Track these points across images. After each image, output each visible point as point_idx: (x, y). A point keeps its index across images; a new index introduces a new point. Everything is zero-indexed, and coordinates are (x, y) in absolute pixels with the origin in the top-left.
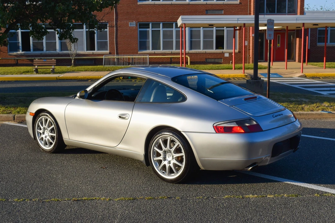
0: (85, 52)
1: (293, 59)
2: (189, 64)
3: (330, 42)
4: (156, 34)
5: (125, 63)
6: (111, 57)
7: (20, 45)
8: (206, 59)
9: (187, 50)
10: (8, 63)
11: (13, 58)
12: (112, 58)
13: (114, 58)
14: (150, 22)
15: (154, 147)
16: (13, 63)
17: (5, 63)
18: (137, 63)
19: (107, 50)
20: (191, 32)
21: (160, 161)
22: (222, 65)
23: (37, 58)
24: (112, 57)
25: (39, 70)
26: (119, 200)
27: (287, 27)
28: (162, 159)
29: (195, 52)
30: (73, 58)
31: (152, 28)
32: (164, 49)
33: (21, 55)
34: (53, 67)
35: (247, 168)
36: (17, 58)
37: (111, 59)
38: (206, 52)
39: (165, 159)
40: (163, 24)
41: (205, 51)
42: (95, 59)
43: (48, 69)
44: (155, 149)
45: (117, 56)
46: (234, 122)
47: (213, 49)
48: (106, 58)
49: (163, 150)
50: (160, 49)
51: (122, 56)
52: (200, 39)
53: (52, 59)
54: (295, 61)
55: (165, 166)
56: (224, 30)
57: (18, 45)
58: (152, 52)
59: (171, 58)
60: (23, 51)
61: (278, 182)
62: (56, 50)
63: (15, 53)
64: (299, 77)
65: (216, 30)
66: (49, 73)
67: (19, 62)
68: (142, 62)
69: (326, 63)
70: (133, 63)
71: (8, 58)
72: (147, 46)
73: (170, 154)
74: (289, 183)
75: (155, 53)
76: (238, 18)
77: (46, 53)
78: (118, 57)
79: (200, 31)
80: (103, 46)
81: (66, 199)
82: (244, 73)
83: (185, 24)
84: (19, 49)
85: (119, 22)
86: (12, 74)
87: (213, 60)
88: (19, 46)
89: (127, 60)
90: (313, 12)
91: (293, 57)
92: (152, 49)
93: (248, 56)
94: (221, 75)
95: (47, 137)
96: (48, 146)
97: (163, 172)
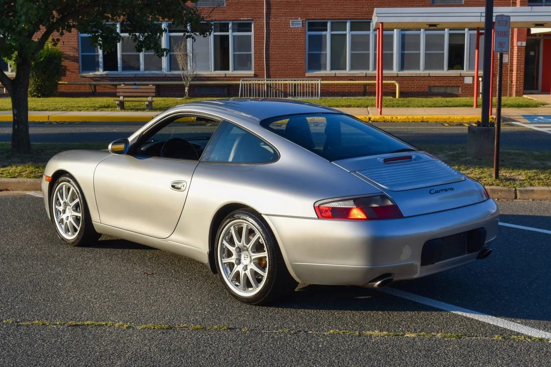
0: (213, 73)
2: (397, 97)
4: (338, 42)
5: (279, 93)
6: (253, 82)
7: (101, 60)
8: (430, 87)
9: (395, 71)
10: (80, 91)
11: (88, 83)
12: (256, 84)
13: (260, 84)
14: (328, 19)
15: (222, 241)
16: (88, 91)
17: (75, 91)
18: (301, 94)
19: (250, 69)
20: (403, 38)
21: (231, 266)
22: (458, 99)
23: (123, 82)
24: (256, 82)
25: (126, 104)
26: (144, 328)
28: (233, 261)
29: (410, 75)
30: (187, 83)
31: (332, 30)
32: (352, 68)
33: (102, 78)
34: (150, 99)
35: (373, 283)
36: (94, 83)
37: (253, 86)
38: (431, 75)
39: (239, 261)
40: (352, 23)
41: (427, 72)
42: (229, 85)
43: (143, 103)
44: (224, 244)
45: (268, 80)
46: (351, 199)
47: (442, 69)
48: (244, 84)
49: (236, 246)
50: (345, 69)
51: (276, 80)
52: (419, 50)
53: (148, 85)
55: (238, 274)
56: (464, 34)
57: (96, 59)
58: (329, 74)
59: (365, 85)
60: (104, 70)
61: (441, 310)
62: (160, 68)
63: (91, 74)
65: (450, 35)
66: (143, 110)
67: (99, 90)
68: (309, 92)
70: (292, 94)
71: (80, 83)
72: (322, 62)
73: (246, 252)
74: (460, 313)
75: (335, 76)
76: (481, 13)
77: (144, 74)
78: (269, 82)
79: (419, 36)
80: (242, 63)
81: (58, 323)
82: (491, 115)
83: (382, 23)
84: (98, 66)
85: (272, 20)
86: (80, 111)
87: (442, 90)
88: (98, 62)
89: (281, 88)
92: (332, 69)
93: (509, 82)
94: (447, 117)
95: (70, 219)
96: (70, 234)
97: (236, 284)
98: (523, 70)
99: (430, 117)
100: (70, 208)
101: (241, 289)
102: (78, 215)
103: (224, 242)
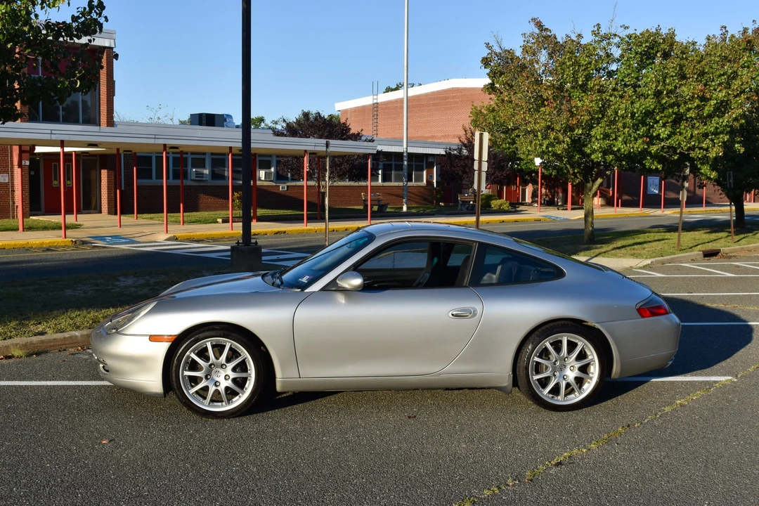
1: (95, 209)
3: (156, 179)
15: (533, 358)
21: (546, 380)
27: (118, 149)
28: (550, 375)
44: (535, 361)
54: (100, 212)
55: (557, 386)
64: (167, 240)
69: (185, 214)
82: (65, 238)
90: (129, 124)
91: (96, 203)
93: (11, 203)
94: (25, 242)
95: (224, 384)
96: (220, 404)
97: (551, 396)
98: (28, 190)
99: (7, 243)
100: (221, 370)
101: (560, 400)
102: (244, 375)
103: (537, 359)
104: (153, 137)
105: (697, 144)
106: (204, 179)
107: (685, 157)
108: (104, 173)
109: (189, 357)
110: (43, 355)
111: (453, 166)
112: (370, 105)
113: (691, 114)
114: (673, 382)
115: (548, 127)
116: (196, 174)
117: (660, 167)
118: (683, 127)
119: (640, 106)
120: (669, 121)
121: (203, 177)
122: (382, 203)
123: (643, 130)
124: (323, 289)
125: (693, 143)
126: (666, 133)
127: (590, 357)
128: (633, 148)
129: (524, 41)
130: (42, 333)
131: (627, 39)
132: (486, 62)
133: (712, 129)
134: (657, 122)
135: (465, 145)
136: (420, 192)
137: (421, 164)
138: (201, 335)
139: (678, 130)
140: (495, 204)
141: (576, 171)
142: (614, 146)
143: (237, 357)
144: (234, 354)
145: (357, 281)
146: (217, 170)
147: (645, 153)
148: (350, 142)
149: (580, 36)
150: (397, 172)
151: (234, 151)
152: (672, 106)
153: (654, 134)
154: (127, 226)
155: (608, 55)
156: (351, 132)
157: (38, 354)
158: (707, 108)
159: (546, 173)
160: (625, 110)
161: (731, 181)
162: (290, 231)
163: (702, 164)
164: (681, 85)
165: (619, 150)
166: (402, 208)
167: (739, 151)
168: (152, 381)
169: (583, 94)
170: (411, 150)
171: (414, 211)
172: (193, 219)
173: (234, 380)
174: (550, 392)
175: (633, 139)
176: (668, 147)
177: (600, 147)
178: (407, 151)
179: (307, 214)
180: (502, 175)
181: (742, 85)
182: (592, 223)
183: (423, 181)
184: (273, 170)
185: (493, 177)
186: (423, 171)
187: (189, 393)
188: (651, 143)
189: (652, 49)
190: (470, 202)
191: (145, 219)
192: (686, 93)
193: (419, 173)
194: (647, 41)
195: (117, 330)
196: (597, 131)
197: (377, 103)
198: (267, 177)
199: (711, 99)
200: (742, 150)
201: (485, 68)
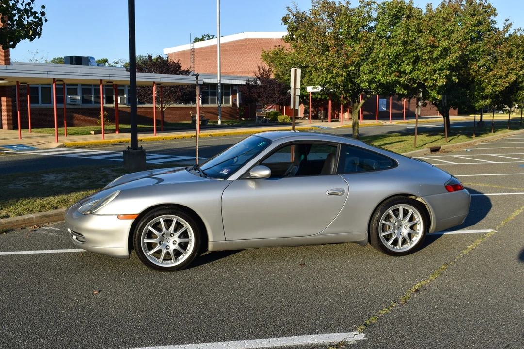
3: (42, 103)
27: (18, 82)
54: (2, 128)
64: (59, 147)
90: (22, 64)
95: (172, 247)
96: (169, 261)
97: (392, 246)
100: (170, 238)
101: (399, 248)
102: (186, 240)
103: (383, 222)
104: (46, 73)
105: (429, 77)
106: (77, 103)
107: (421, 85)
108: (4, 99)
109: (147, 229)
110: (11, 232)
111: (251, 92)
112: (188, 50)
113: (425, 57)
114: (458, 234)
115: (331, 65)
116: (71, 100)
117: (405, 92)
118: (420, 65)
119: (392, 51)
120: (411, 61)
121: (76, 102)
122: (204, 119)
123: (395, 67)
124: (240, 178)
125: (427, 76)
126: (410, 69)
127: (417, 220)
128: (389, 79)
129: (313, 6)
130: (7, 217)
131: (382, 5)
132: (285, 20)
133: (440, 67)
134: (403, 62)
135: (259, 78)
136: (228, 111)
137: (228, 91)
138: (156, 214)
139: (417, 67)
140: (280, 118)
141: (348, 95)
142: (376, 78)
143: (181, 228)
144: (179, 226)
145: (266, 172)
146: (86, 97)
147: (397, 82)
148: (181, 76)
149: (348, 3)
150: (212, 97)
151: (104, 83)
152: (413, 51)
153: (402, 70)
154: (25, 137)
155: (369, 16)
156: (183, 69)
157: (7, 231)
158: (435, 53)
159: (314, 97)
160: (385, 54)
161: (445, 101)
162: (145, 139)
163: (432, 90)
164: (419, 37)
165: (379, 81)
166: (218, 122)
167: (455, 82)
168: (120, 247)
169: (353, 43)
170: (223, 82)
171: (225, 124)
172: (72, 132)
173: (180, 244)
174: (392, 244)
175: (388, 73)
176: (411, 79)
177: (367, 79)
178: (220, 82)
179: (156, 127)
180: (285, 99)
181: (458, 37)
182: (358, 131)
183: (229, 103)
184: (125, 96)
185: (279, 100)
186: (229, 96)
187: (147, 255)
188: (400, 77)
189: (400, 12)
190: (263, 117)
191: (36, 132)
192: (422, 42)
193: (227, 97)
194: (396, 8)
195: (92, 211)
196: (364, 68)
197: (194, 49)
198: (122, 101)
199: (438, 47)
200: (457, 81)
201: (285, 24)
